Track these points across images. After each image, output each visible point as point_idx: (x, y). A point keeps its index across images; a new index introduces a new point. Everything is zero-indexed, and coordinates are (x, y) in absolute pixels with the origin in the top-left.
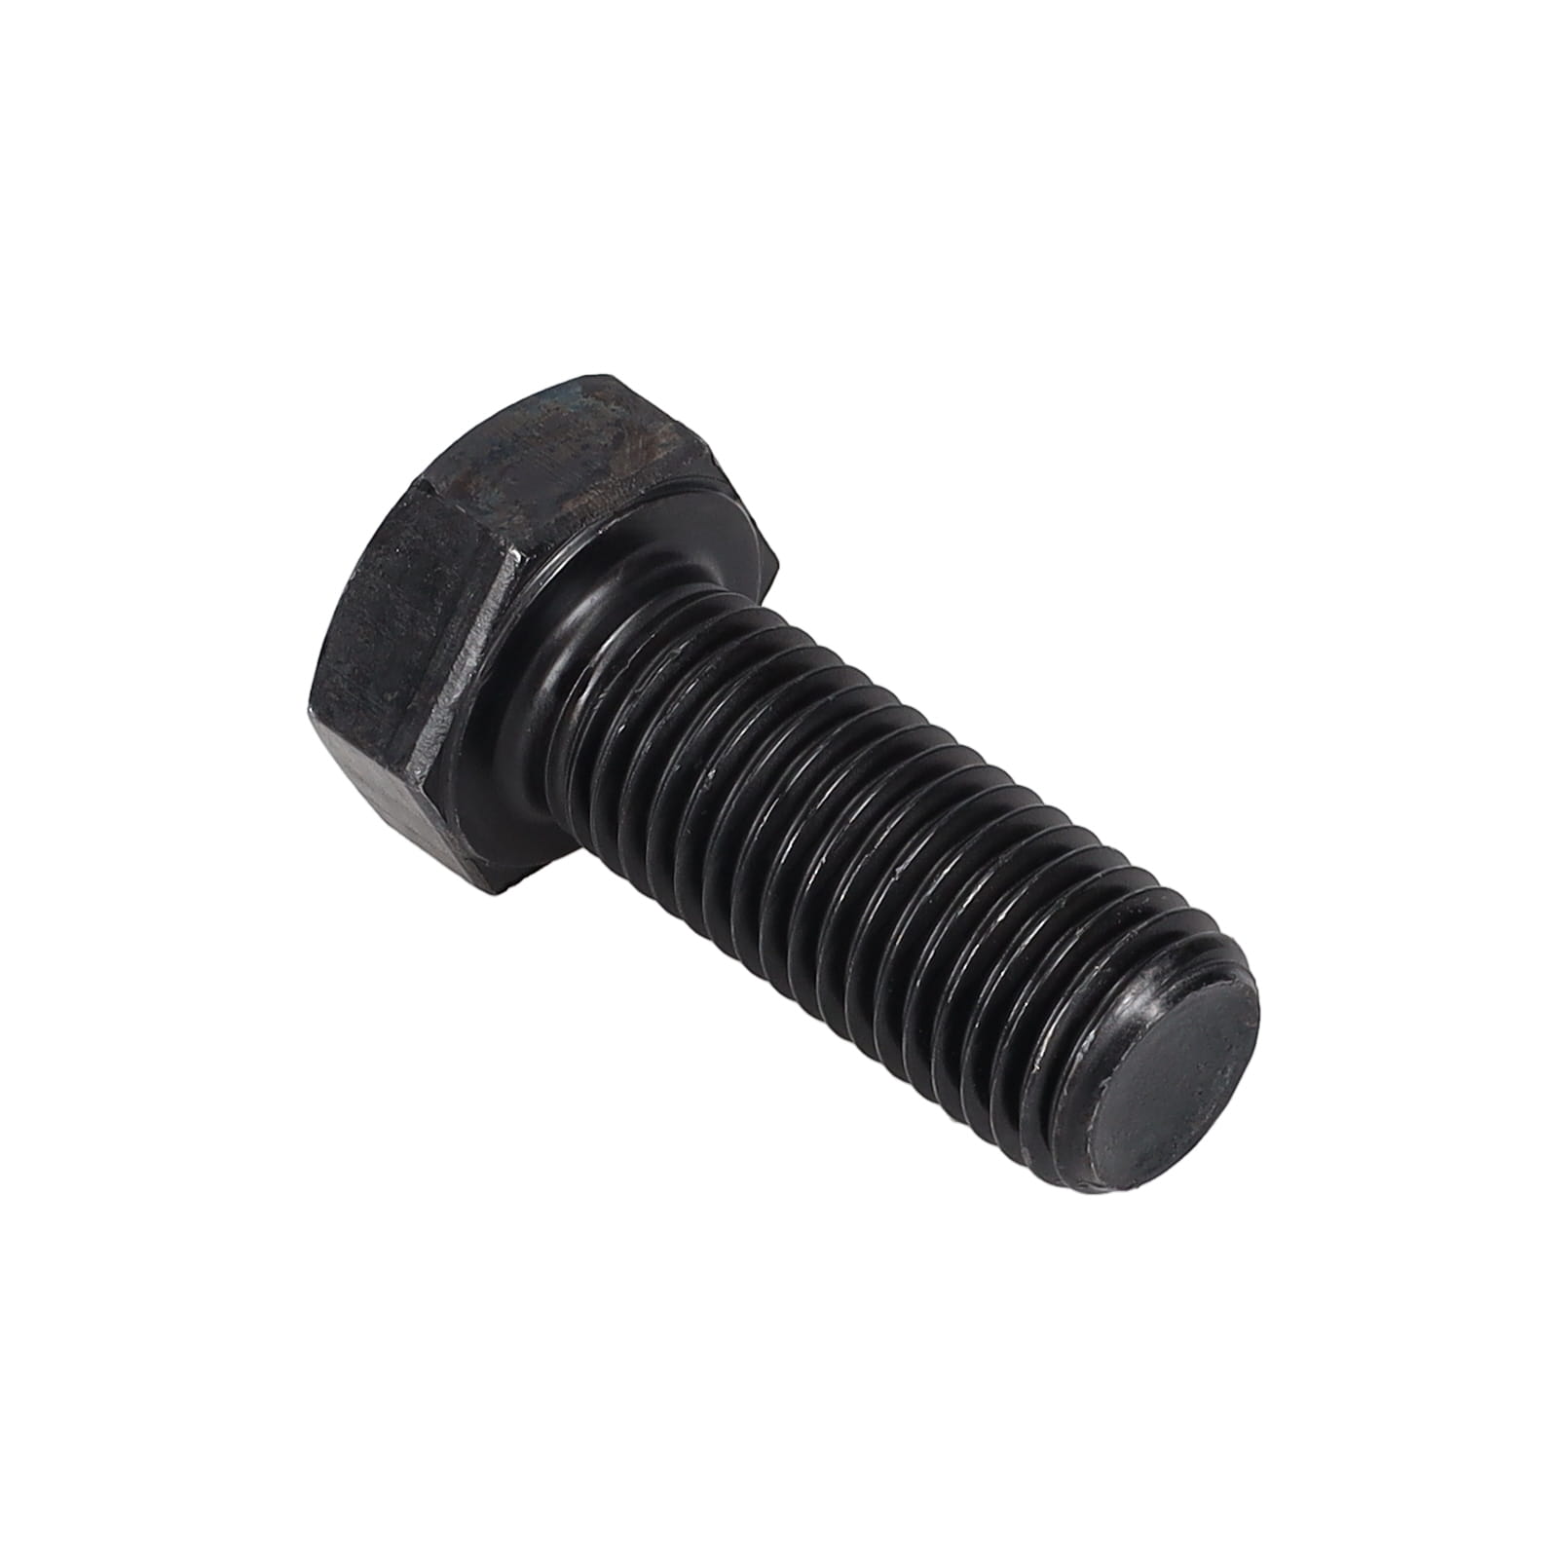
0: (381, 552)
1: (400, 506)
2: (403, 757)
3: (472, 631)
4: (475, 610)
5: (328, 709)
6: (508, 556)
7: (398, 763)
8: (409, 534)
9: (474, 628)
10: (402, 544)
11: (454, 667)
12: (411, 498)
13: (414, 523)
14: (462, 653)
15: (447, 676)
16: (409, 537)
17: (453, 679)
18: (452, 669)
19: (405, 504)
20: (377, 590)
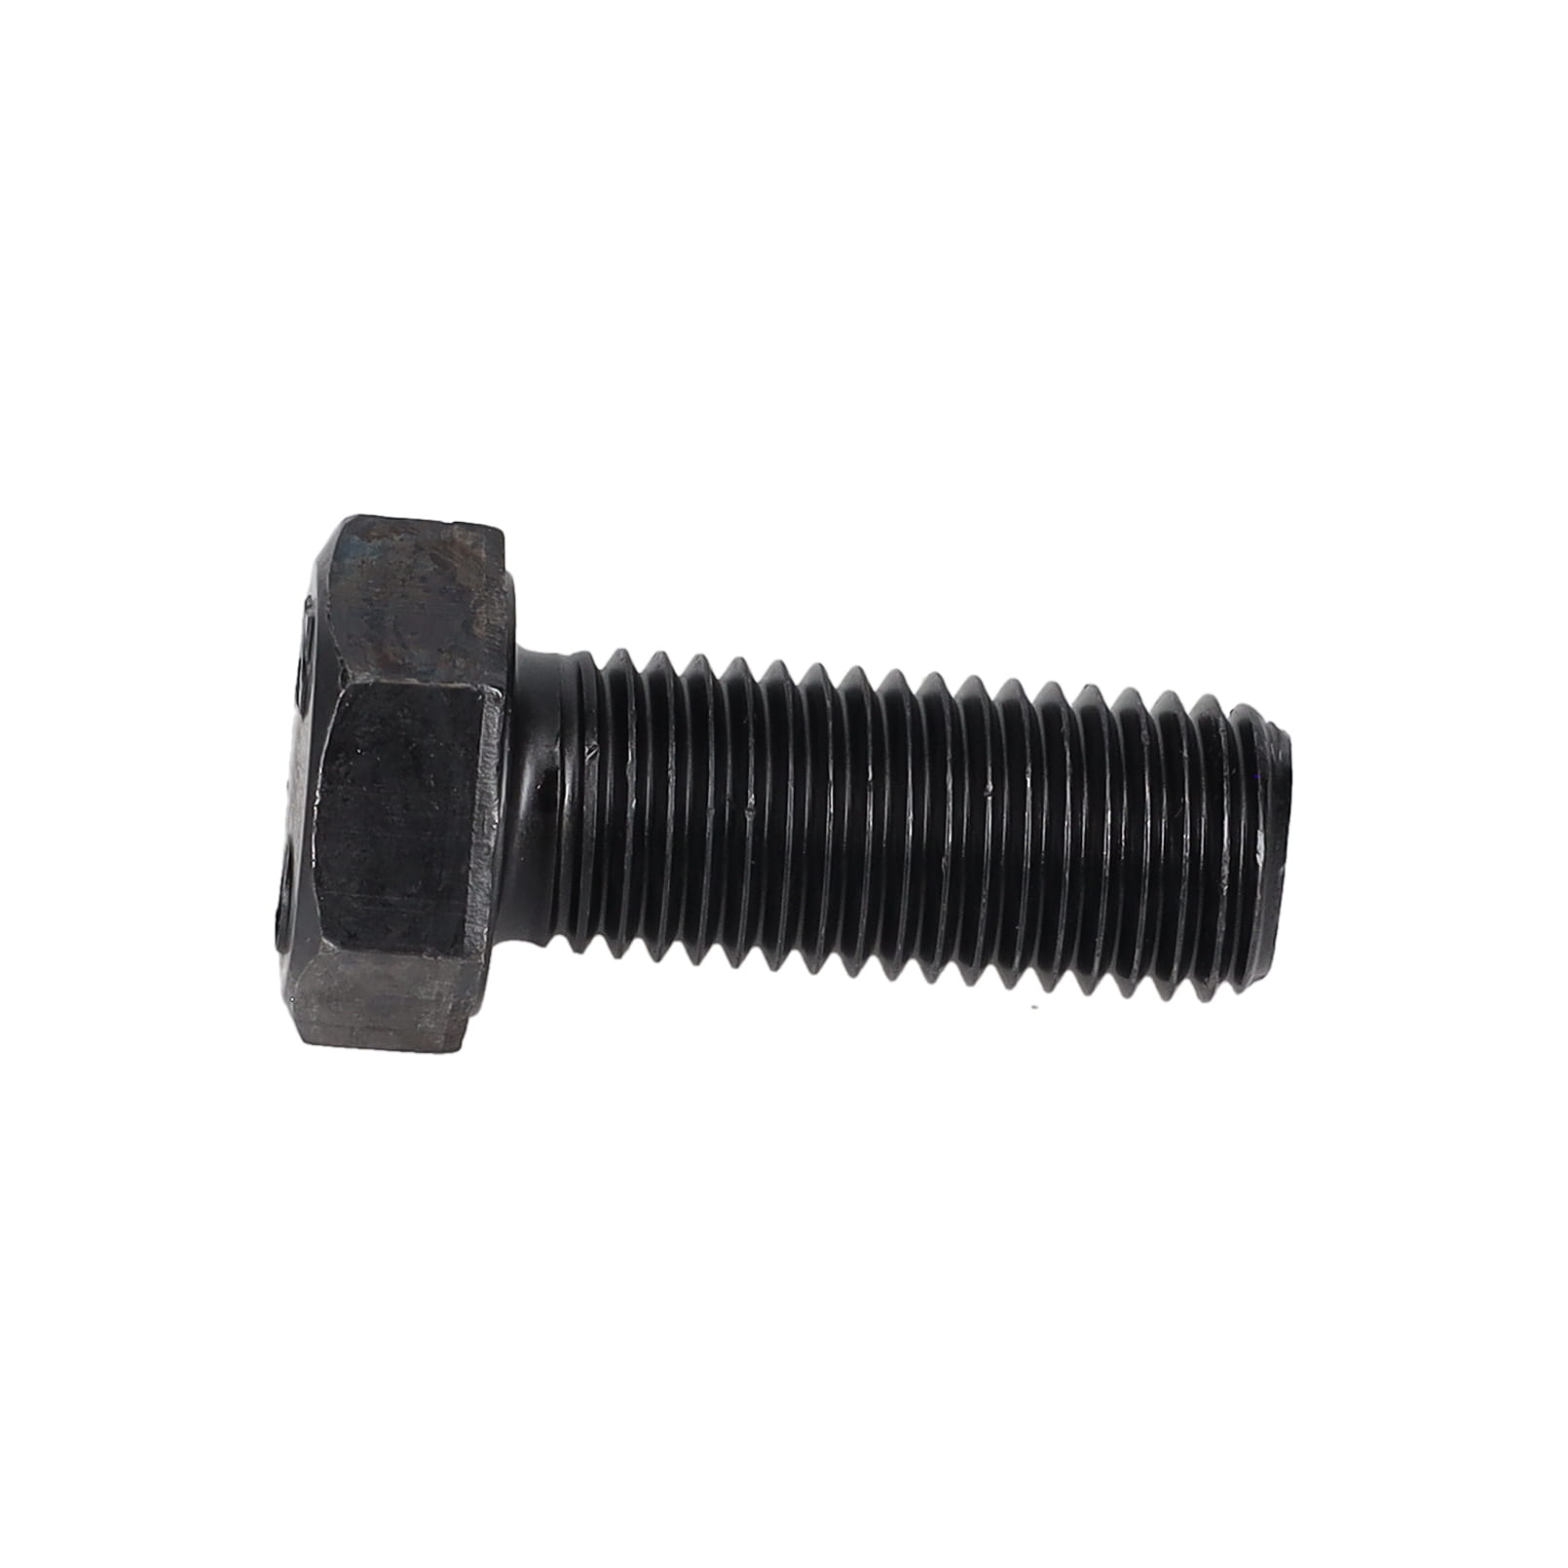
0: (341, 761)
1: (343, 708)
2: (456, 937)
3: (478, 785)
4: (472, 763)
5: (349, 933)
6: (487, 696)
7: (452, 946)
8: (364, 729)
9: (478, 781)
10: (360, 741)
11: (474, 826)
12: (351, 696)
13: (366, 717)
14: (476, 810)
15: (470, 839)
16: (366, 733)
17: (477, 838)
18: (473, 830)
19: (347, 705)
20: (353, 799)
